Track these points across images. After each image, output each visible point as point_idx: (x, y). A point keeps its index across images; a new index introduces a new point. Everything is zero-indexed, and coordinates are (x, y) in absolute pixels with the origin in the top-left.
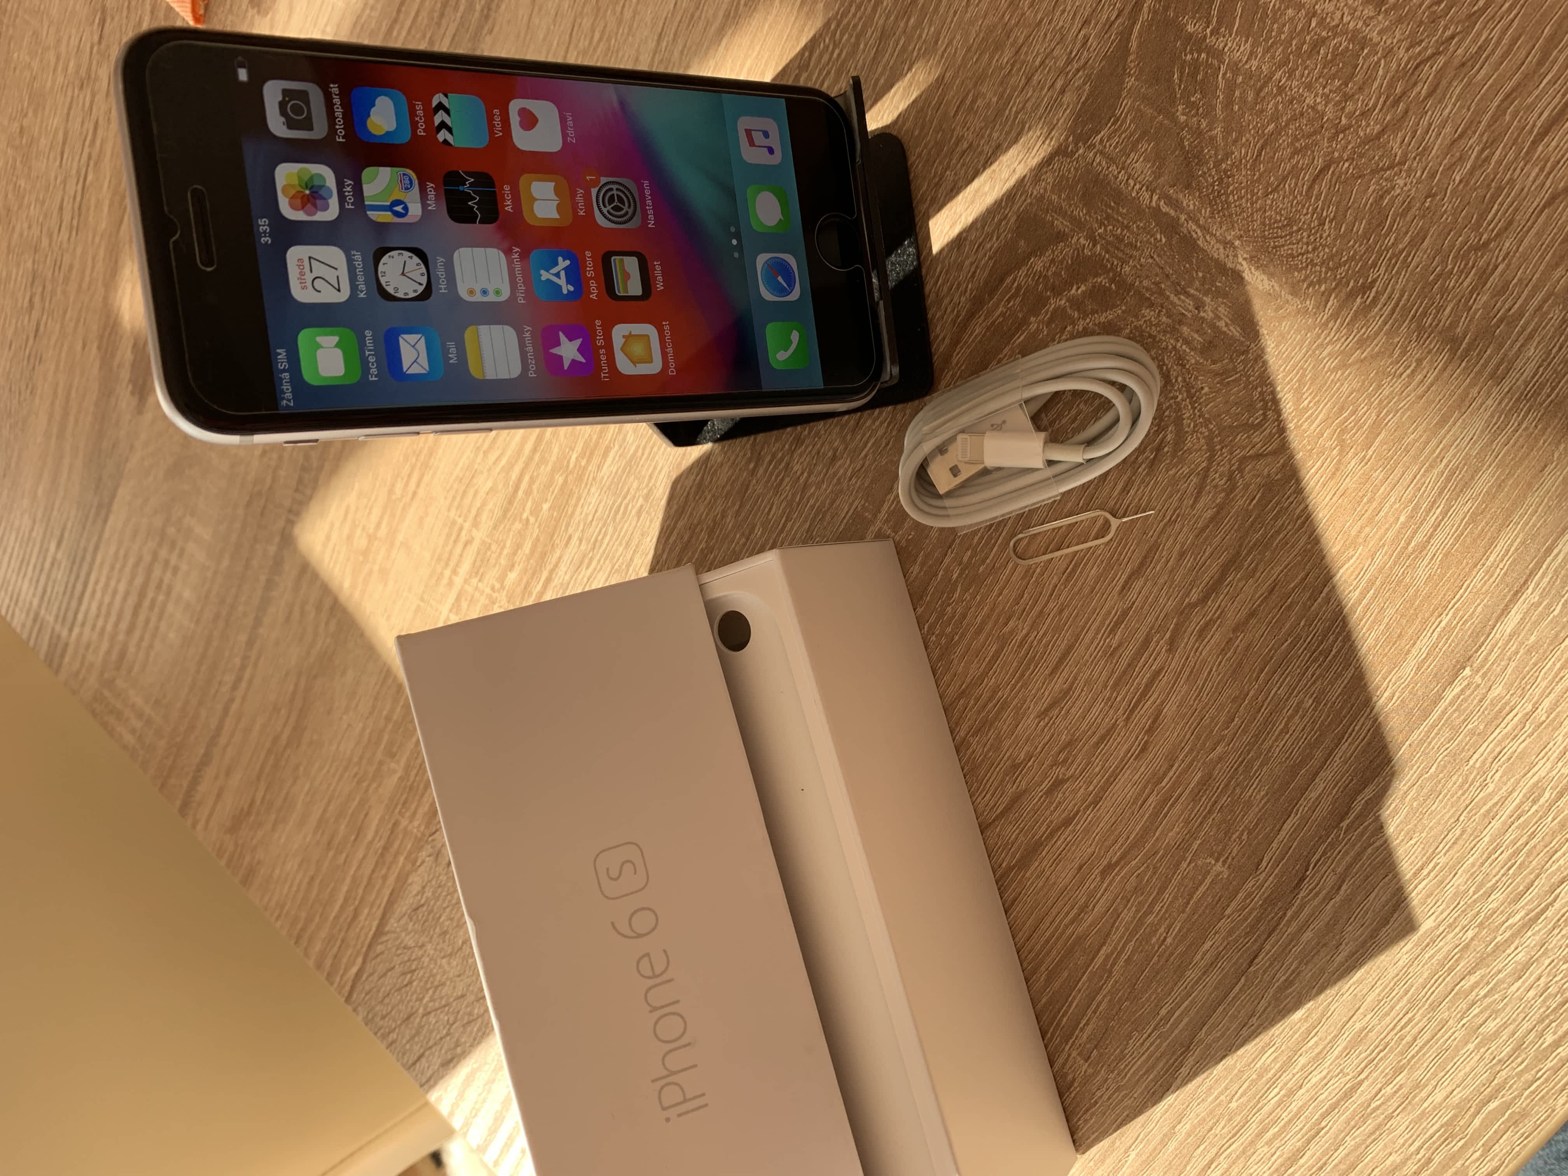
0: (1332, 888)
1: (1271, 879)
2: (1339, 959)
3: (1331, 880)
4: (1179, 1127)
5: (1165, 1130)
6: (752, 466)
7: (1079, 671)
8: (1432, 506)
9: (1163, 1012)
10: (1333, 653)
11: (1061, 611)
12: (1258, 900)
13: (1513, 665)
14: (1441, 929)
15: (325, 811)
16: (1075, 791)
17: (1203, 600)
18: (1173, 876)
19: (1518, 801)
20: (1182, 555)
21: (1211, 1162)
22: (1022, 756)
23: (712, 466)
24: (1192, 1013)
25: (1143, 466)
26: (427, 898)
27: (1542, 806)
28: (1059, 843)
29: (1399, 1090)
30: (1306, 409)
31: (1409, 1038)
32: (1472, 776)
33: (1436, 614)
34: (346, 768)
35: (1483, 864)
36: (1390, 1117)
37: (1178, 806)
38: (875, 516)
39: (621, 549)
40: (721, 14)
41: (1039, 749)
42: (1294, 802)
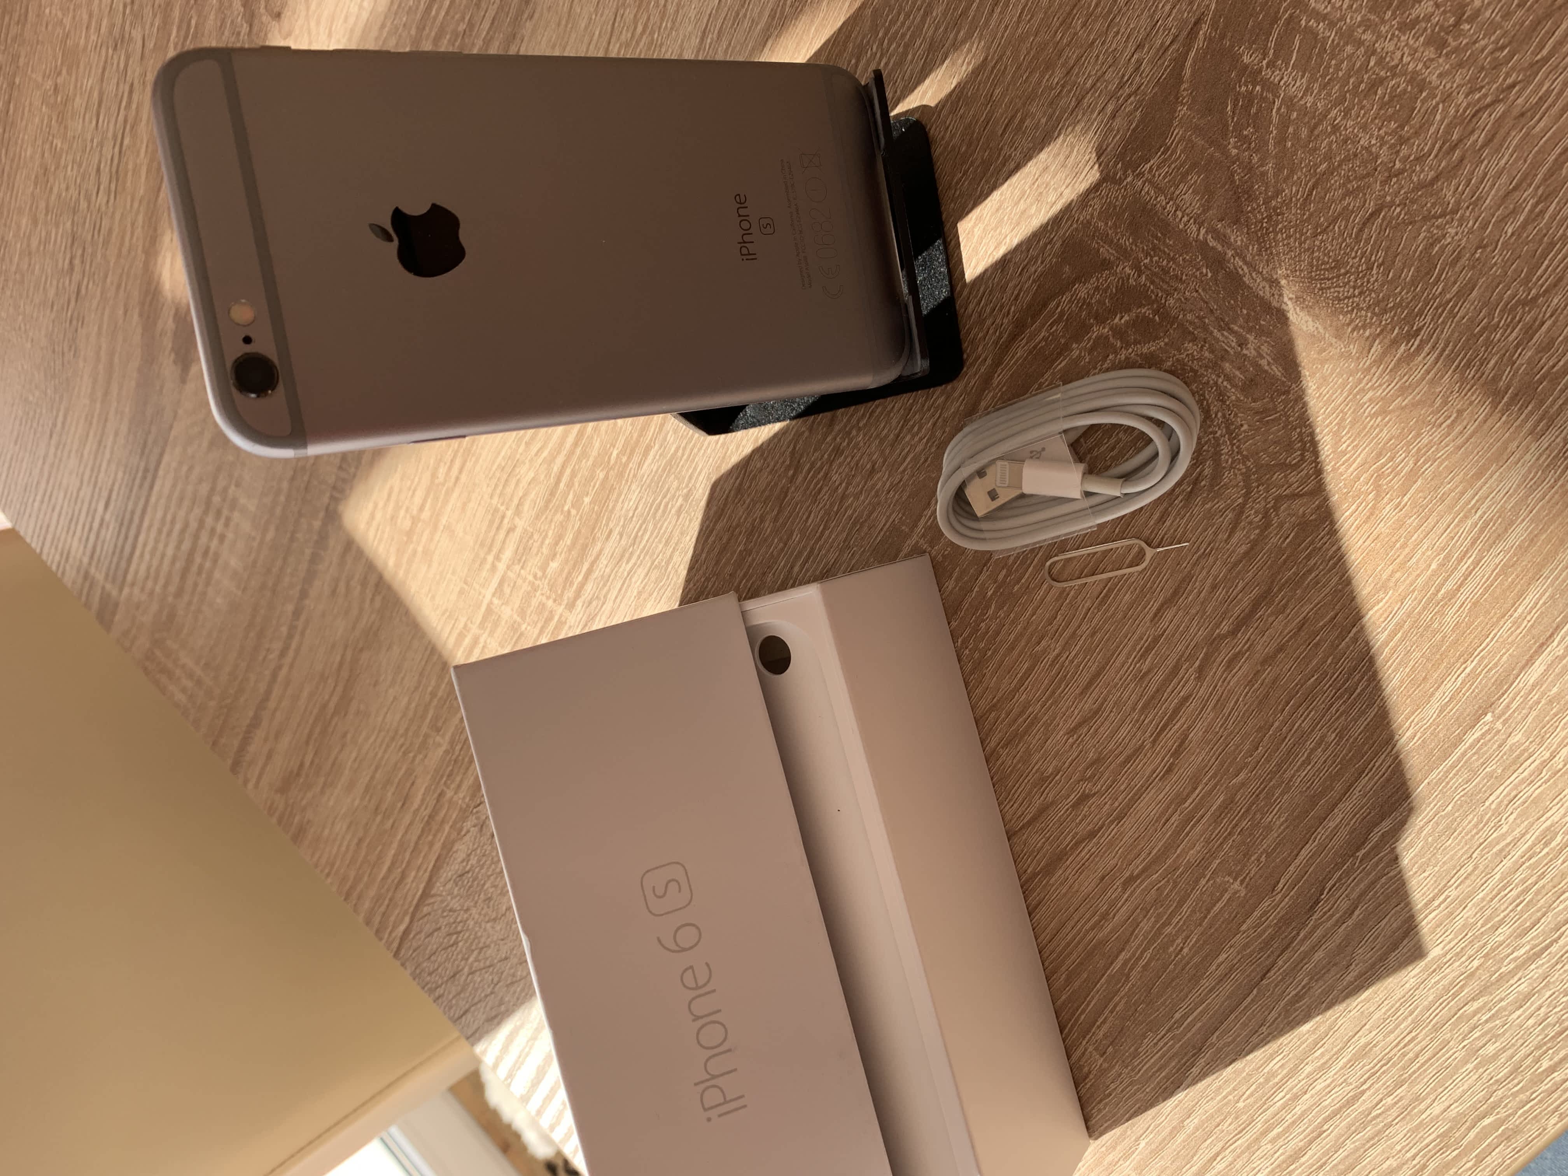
0: (1345, 913)
1: (1286, 900)
2: (1348, 978)
3: (1344, 905)
4: (1188, 1121)
5: (1175, 1123)
6: (791, 473)
7: (1109, 692)
8: (1464, 556)
9: (1177, 1016)
10: (1358, 691)
11: (1093, 634)
12: (1273, 919)
13: (1534, 714)
14: (1448, 957)
15: (372, 778)
16: (1100, 807)
17: (1233, 633)
18: (1191, 892)
19: (1530, 842)
20: (1214, 587)
21: (1217, 1154)
22: (1050, 770)
23: (752, 471)
24: (1205, 1019)
25: (1180, 498)
26: (472, 866)
27: (1552, 849)
28: (1083, 854)
29: (1399, 1101)
30: (1344, 453)
31: (1411, 1055)
32: (1487, 816)
33: (1462, 660)
34: (393, 739)
35: (1492, 900)
36: (1389, 1125)
37: (1200, 827)
38: (912, 530)
39: (661, 546)
40: (767, 14)
41: (1067, 764)
42: (1311, 832)
